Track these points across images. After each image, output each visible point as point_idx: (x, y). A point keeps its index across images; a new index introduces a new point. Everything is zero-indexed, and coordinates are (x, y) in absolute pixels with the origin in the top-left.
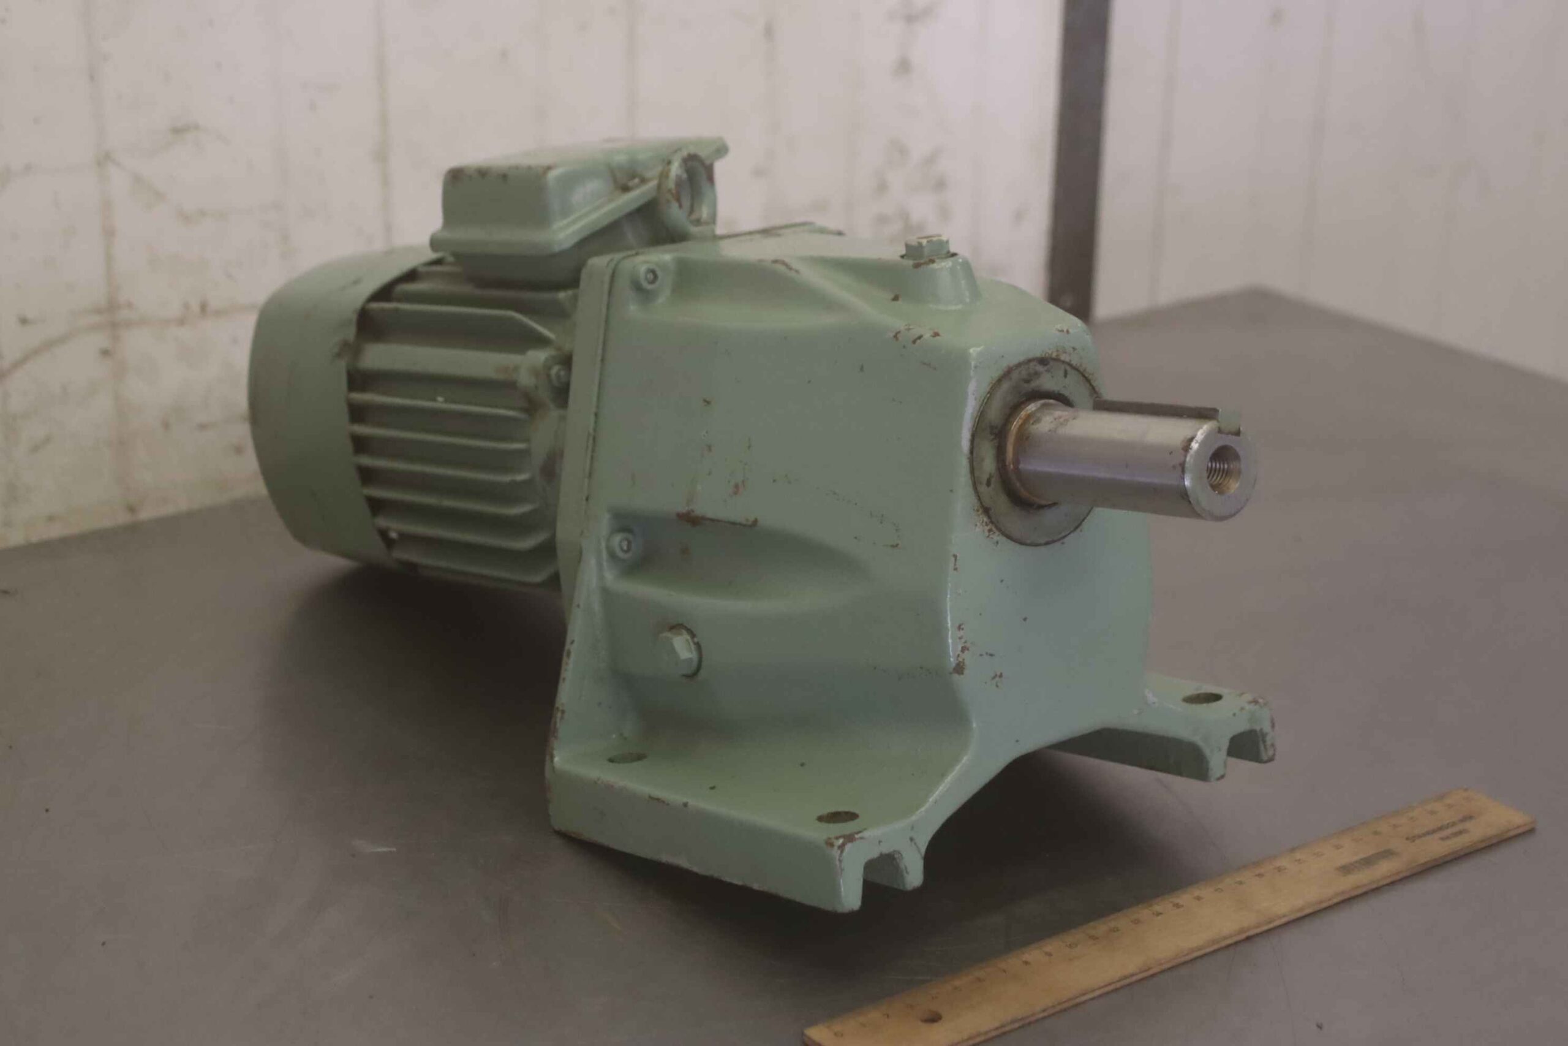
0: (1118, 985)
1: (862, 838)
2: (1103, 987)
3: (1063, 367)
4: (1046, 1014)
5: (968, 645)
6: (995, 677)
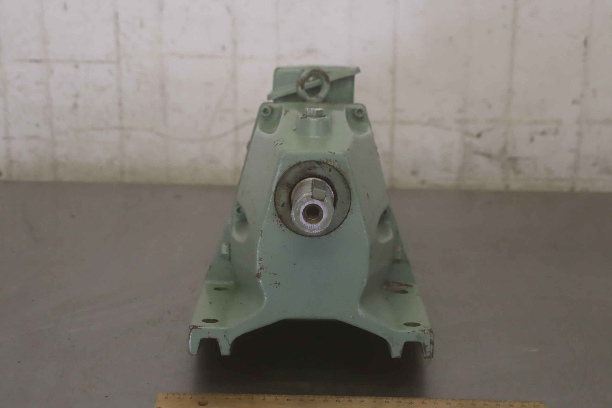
3: (329, 167)
5: (264, 267)
6: (276, 283)
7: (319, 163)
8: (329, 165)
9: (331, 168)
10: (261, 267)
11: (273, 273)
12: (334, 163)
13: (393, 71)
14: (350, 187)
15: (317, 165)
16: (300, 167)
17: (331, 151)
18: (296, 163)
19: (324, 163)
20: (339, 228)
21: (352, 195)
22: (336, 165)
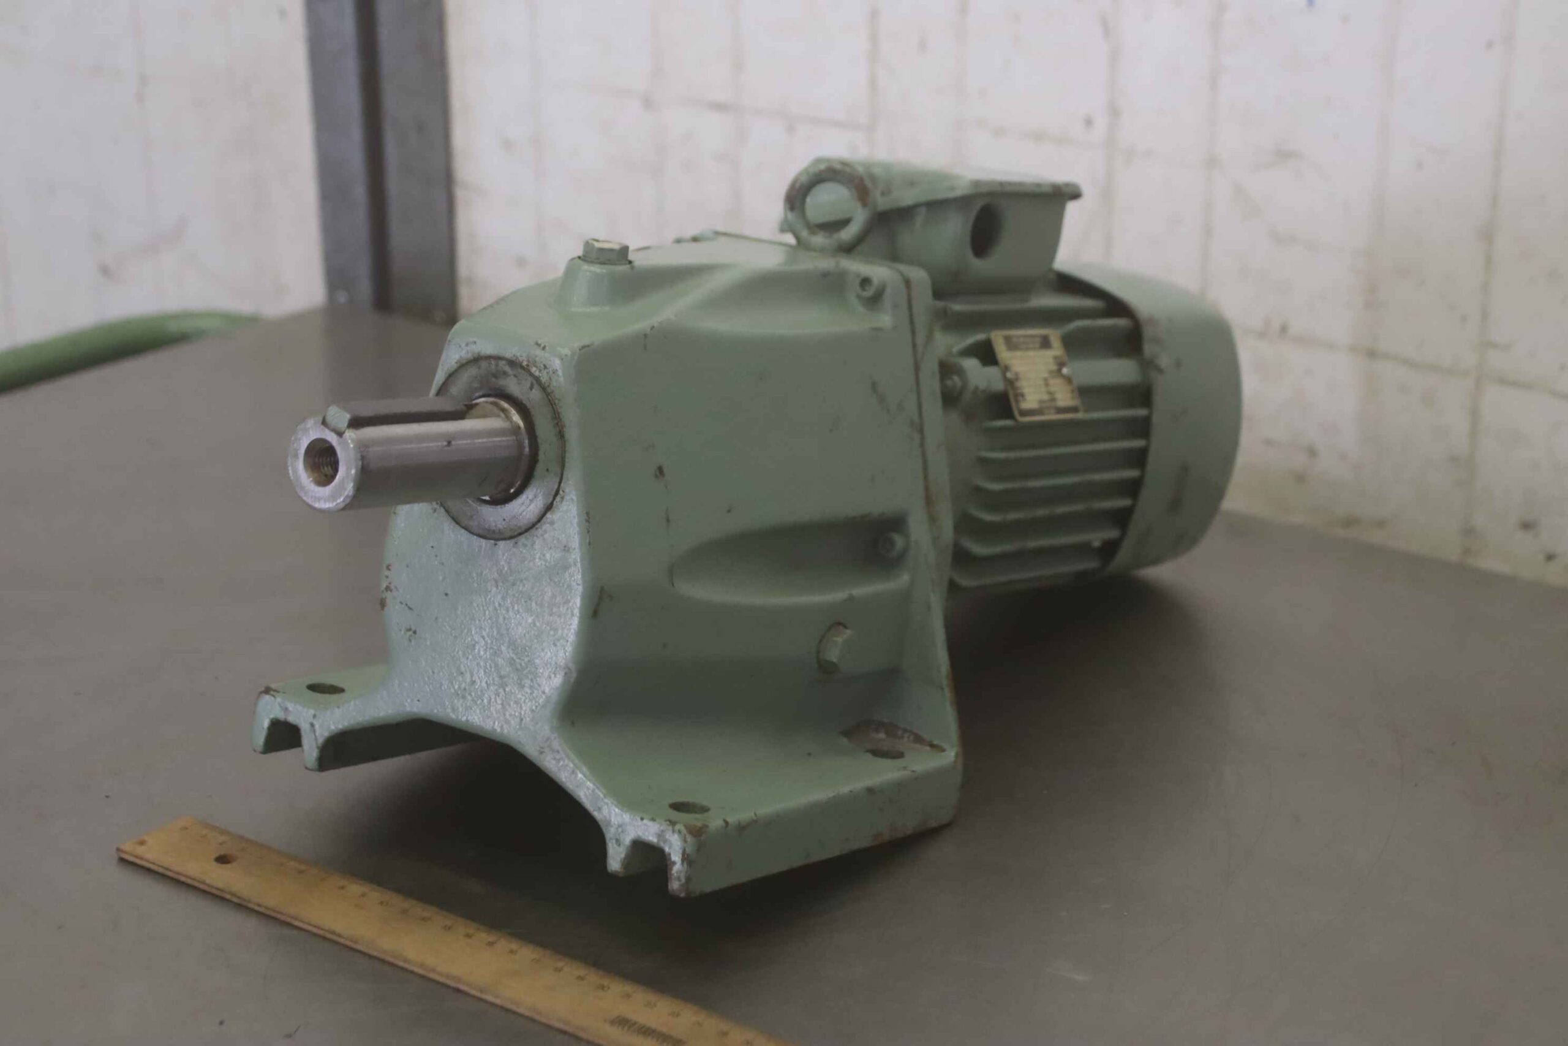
0: (328, 935)
1: (273, 696)
2: (310, 924)
3: (530, 379)
4: (257, 908)
5: (392, 586)
6: (410, 630)
7: (513, 363)
8: (532, 375)
9: (534, 382)
10: (388, 585)
11: (407, 605)
12: (540, 371)
13: (1487, 235)
14: (567, 436)
15: (507, 369)
16: (479, 368)
17: (539, 342)
18: (472, 358)
19: (522, 367)
20: (534, 528)
21: (567, 455)
22: (544, 379)
